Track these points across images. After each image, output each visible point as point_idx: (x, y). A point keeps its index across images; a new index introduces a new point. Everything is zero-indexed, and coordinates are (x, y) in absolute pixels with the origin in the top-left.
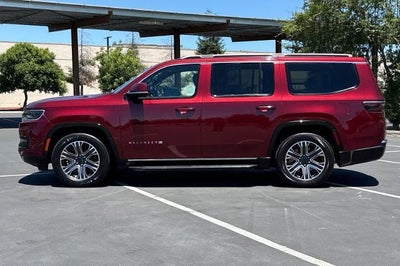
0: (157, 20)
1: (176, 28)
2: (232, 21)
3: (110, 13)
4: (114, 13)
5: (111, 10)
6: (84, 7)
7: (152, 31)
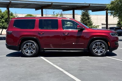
0: (67, 5)
1: (73, 8)
2: (91, 5)
3: (52, 4)
4: (53, 4)
5: (52, 3)
6: (44, 2)
7: (66, 9)
